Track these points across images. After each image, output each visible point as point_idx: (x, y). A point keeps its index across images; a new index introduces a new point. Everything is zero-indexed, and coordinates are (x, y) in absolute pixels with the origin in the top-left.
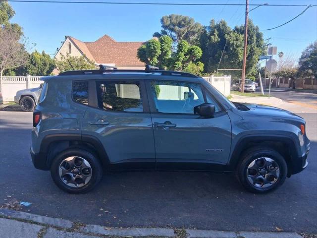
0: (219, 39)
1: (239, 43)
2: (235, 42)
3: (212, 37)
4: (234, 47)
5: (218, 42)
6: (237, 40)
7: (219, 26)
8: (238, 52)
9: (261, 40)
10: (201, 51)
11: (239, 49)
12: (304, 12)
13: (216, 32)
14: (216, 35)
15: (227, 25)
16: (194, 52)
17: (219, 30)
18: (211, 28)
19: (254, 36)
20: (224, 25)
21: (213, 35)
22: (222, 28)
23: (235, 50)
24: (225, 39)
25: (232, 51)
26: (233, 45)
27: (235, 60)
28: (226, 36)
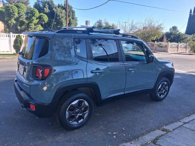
0: (50, 11)
1: (63, 15)
2: (60, 14)
3: (45, 8)
4: (60, 17)
5: (49, 12)
6: (61, 13)
7: (49, 2)
8: (62, 21)
9: (75, 15)
10: (47, 18)
11: (63, 19)
12: (107, 2)
13: (47, 6)
14: (47, 8)
15: (54, 3)
16: (42, 18)
17: (49, 4)
18: (42, 2)
19: (71, 12)
20: (52, 2)
21: (45, 7)
22: (51, 4)
23: (60, 19)
24: (54, 11)
25: (59, 20)
26: (59, 16)
27: (61, 26)
28: (54, 9)
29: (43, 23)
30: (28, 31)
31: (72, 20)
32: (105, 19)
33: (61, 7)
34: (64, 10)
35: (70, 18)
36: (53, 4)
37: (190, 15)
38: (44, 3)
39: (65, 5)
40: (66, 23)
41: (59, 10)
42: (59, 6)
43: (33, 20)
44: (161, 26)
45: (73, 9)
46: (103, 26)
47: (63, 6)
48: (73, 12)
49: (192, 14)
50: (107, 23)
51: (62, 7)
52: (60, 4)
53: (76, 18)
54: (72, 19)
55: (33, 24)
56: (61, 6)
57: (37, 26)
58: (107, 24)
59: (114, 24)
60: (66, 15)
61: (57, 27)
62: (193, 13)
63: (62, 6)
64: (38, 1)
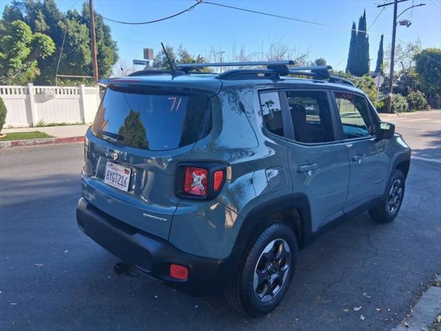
0: (49, 28)
1: (82, 37)
2: (76, 35)
3: (36, 21)
4: (75, 42)
5: (47, 30)
6: (78, 31)
7: (45, 5)
8: (81, 51)
9: (109, 36)
10: (53, 44)
11: (82, 46)
13: (41, 15)
14: (43, 21)
15: (58, 7)
16: (42, 44)
17: (44, 12)
18: (27, 6)
19: (101, 29)
20: (53, 6)
21: (37, 18)
22: (50, 11)
23: (76, 46)
24: (59, 27)
25: (72, 47)
26: (73, 38)
27: (79, 63)
28: (60, 23)
29: (43, 57)
30: (7, 76)
31: (104, 47)
32: (181, 47)
33: (75, 18)
34: (85, 25)
35: (100, 44)
36: (56, 11)
37: (353, 33)
38: (31, 9)
39: (84, 13)
40: (93, 55)
41: (72, 24)
42: (71, 16)
43: (18, 50)
44: (305, 60)
45: (106, 23)
46: (177, 61)
47: (81, 15)
48: (106, 29)
49: (357, 30)
50: (185, 55)
51: (79, 18)
52: (73, 11)
53: (115, 42)
54: (104, 45)
55: (18, 60)
56: (76, 15)
57: (29, 63)
58: (184, 57)
59: (201, 57)
60: (91, 36)
61: (69, 65)
62: (359, 29)
63: (79, 16)
64: (16, 4)
